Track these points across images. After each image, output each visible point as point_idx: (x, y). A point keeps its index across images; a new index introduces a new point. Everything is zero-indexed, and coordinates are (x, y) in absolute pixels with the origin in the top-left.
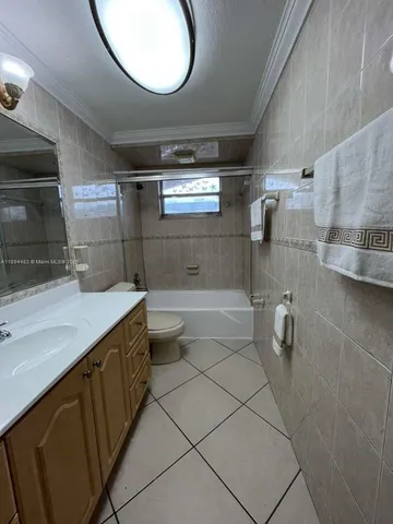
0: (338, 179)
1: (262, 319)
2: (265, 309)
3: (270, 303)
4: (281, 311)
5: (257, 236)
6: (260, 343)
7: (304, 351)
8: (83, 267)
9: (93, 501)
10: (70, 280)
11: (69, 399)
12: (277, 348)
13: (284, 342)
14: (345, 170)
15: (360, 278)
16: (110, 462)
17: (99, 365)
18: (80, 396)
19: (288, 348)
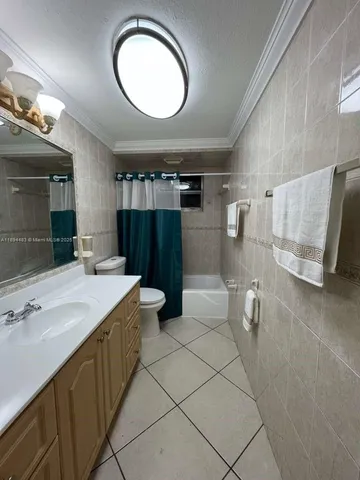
0: (286, 206)
1: (235, 301)
2: (238, 293)
3: (242, 288)
4: (250, 295)
5: (232, 233)
6: (233, 322)
7: (267, 328)
8: (88, 254)
9: (100, 441)
10: (78, 264)
11: (89, 358)
12: (247, 326)
13: (252, 320)
14: (291, 202)
15: (300, 277)
16: (112, 413)
17: (107, 333)
18: (95, 357)
19: (255, 326)
